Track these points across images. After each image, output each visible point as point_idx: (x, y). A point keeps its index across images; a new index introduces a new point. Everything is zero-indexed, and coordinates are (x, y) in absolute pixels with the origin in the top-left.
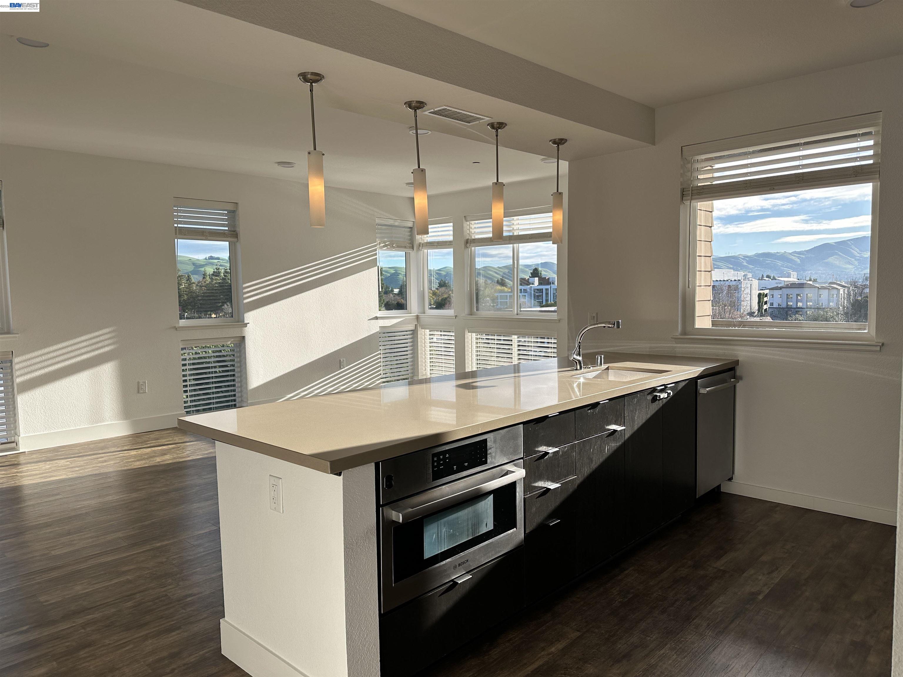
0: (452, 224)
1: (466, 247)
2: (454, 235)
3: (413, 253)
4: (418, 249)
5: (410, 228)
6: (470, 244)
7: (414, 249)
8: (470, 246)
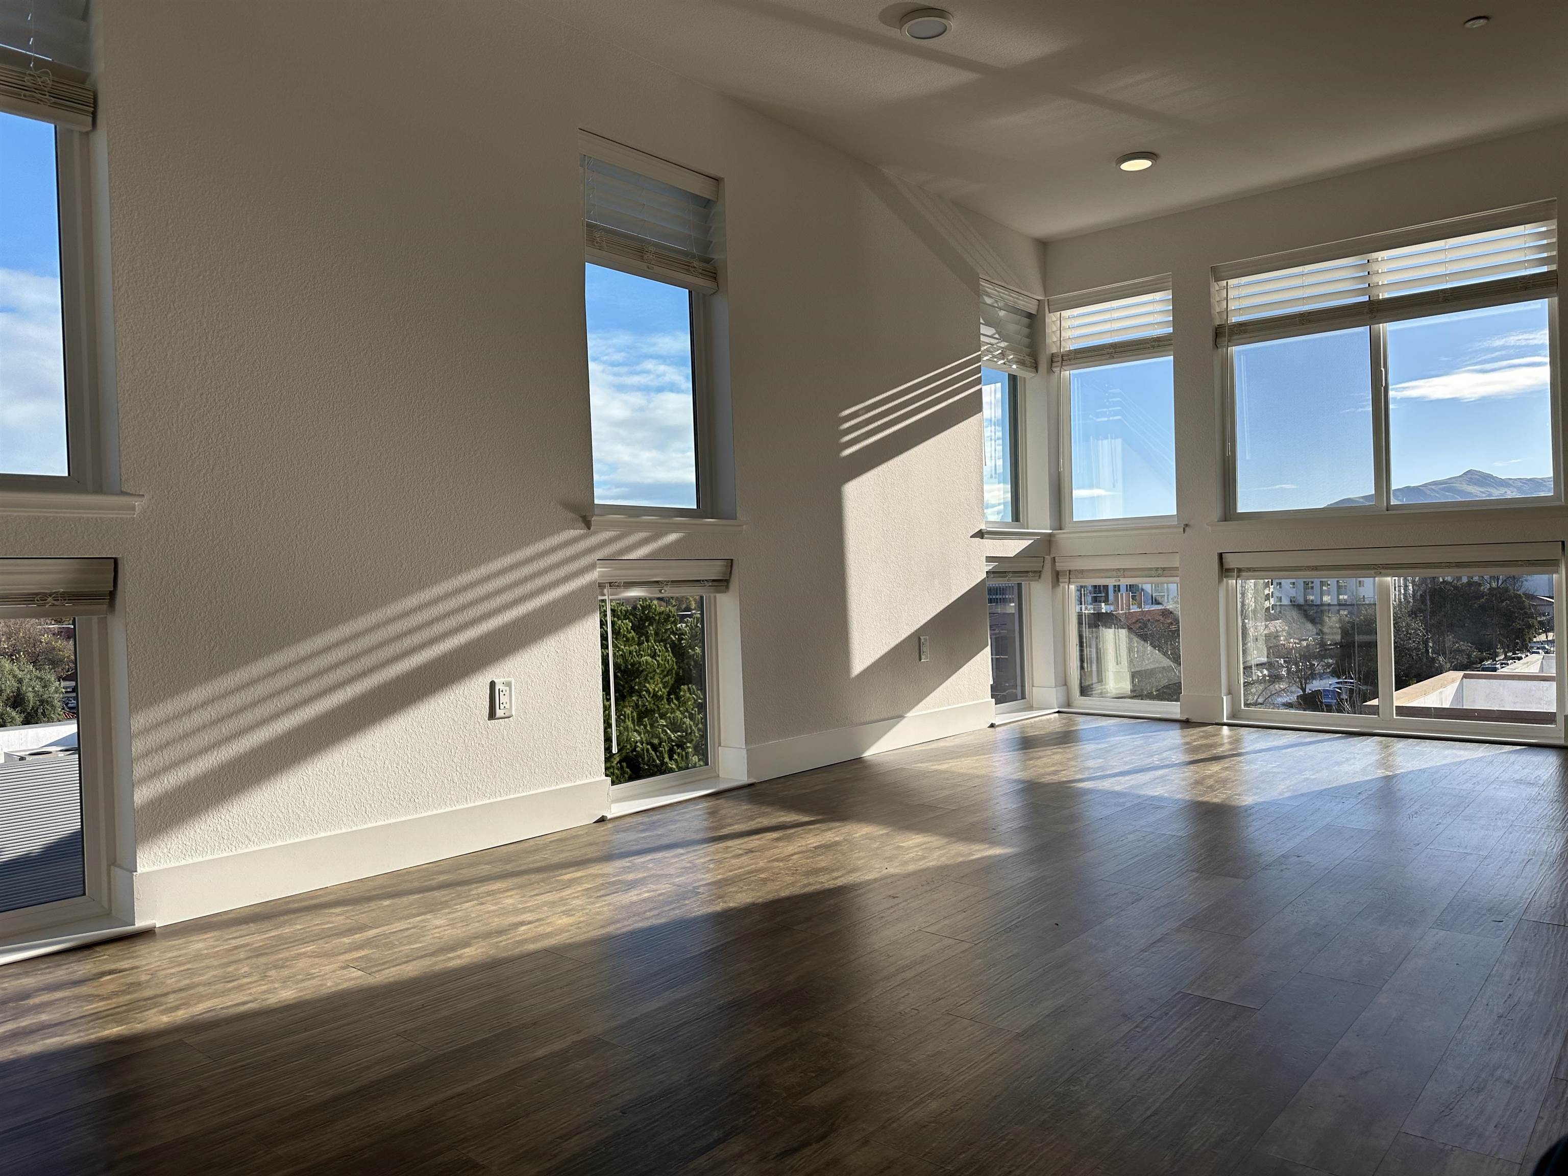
0: (1167, 295)
1: (1216, 345)
2: (1175, 323)
3: (1032, 382)
4: (1050, 370)
5: (1030, 316)
6: (1230, 336)
7: (1040, 369)
8: (1229, 341)
